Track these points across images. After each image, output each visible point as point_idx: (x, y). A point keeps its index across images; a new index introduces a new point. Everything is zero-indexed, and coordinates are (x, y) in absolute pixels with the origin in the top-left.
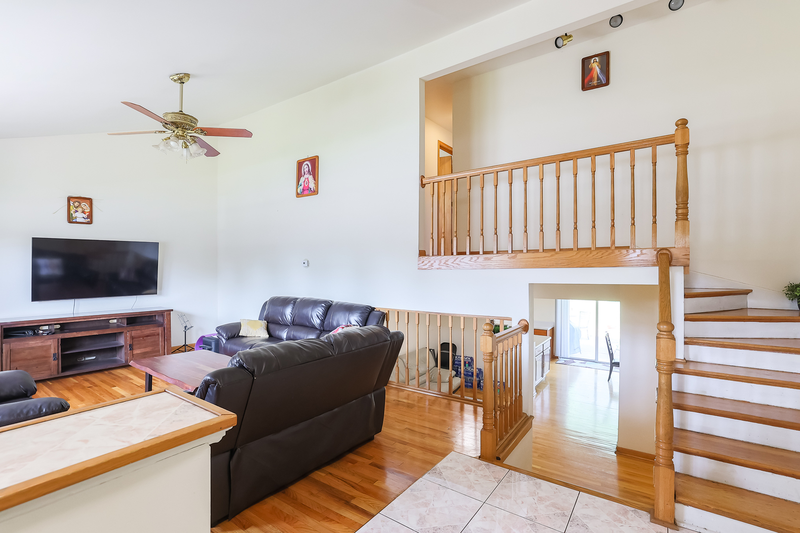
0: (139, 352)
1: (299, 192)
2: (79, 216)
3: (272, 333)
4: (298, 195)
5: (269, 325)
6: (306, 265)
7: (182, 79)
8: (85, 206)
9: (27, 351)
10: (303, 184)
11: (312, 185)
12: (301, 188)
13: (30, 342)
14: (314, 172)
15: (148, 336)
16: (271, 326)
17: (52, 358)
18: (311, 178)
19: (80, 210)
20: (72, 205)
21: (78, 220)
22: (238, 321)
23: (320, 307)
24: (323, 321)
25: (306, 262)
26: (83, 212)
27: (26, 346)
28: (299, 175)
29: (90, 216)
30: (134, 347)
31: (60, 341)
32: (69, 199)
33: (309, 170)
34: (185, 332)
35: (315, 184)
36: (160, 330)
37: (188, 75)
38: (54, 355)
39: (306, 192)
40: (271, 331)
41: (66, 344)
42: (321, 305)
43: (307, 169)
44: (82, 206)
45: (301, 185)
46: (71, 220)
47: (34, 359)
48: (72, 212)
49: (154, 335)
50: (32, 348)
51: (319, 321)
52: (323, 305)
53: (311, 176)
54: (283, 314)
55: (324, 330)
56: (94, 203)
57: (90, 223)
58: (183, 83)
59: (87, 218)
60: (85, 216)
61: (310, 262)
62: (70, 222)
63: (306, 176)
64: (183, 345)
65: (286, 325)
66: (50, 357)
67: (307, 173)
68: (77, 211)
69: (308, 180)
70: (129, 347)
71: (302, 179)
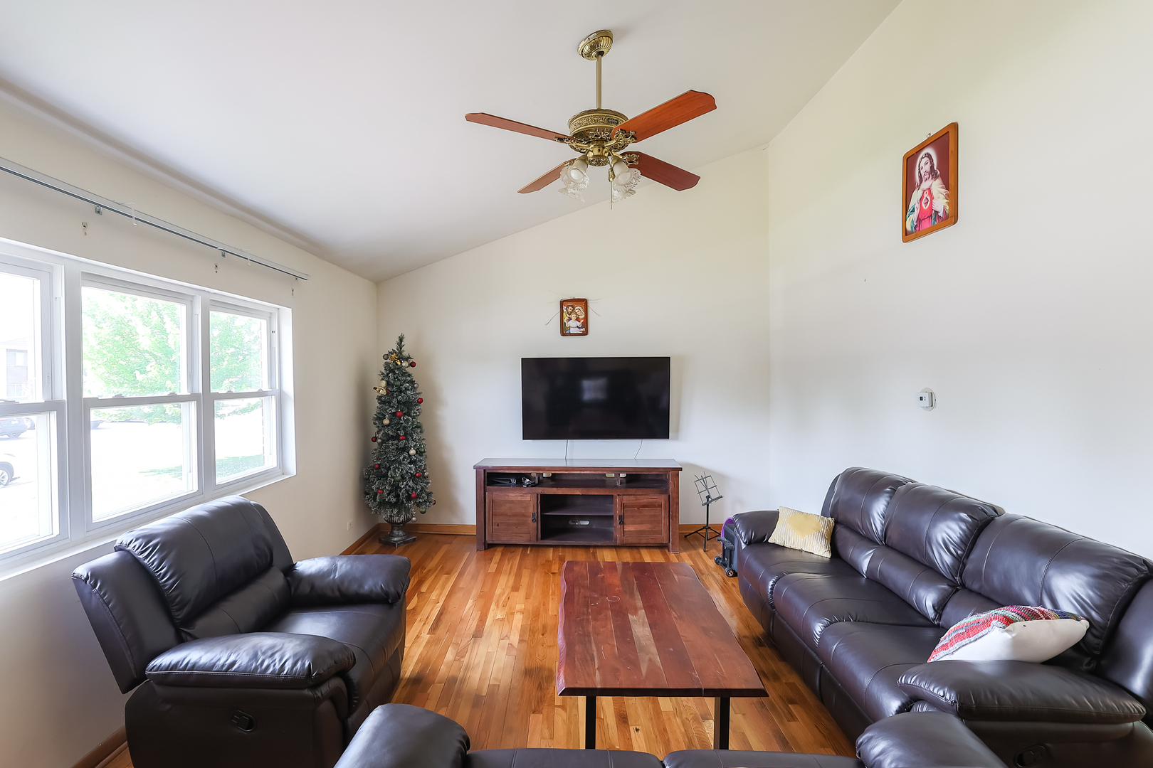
0: (633, 529)
1: (909, 228)
2: (573, 325)
3: (841, 551)
4: (907, 236)
5: (839, 528)
6: (926, 402)
7: (597, 45)
8: (579, 310)
9: (508, 505)
10: (917, 206)
11: (940, 204)
12: (914, 216)
13: (510, 494)
14: (947, 171)
15: (645, 506)
16: (843, 533)
17: (531, 519)
18: (936, 186)
19: (573, 316)
20: (565, 310)
21: (572, 331)
22: (774, 509)
23: (954, 520)
24: (960, 561)
25: (926, 396)
26: (578, 319)
27: (507, 498)
28: (909, 185)
29: (585, 324)
30: (626, 520)
31: (539, 497)
32: (562, 303)
33: (932, 167)
34: (708, 506)
35: (947, 197)
36: (662, 499)
37: (606, 34)
38: (533, 514)
39: (926, 225)
40: (839, 544)
41: (547, 502)
42: (956, 516)
43: (927, 168)
44: (576, 311)
45: (913, 211)
46: (564, 332)
47: (515, 515)
48: (565, 321)
49: (654, 506)
50: (512, 502)
51: (948, 559)
52: (964, 515)
53: (938, 181)
54: (866, 514)
55: (963, 585)
56: (590, 305)
57: (585, 333)
58: (601, 53)
59: (582, 328)
60: (579, 324)
61: (937, 396)
62: (563, 334)
63: (925, 185)
64: (704, 528)
65: (868, 539)
66: (528, 517)
67: (927, 176)
68: (570, 319)
69: (931, 194)
70: (619, 519)
71: (916, 195)
